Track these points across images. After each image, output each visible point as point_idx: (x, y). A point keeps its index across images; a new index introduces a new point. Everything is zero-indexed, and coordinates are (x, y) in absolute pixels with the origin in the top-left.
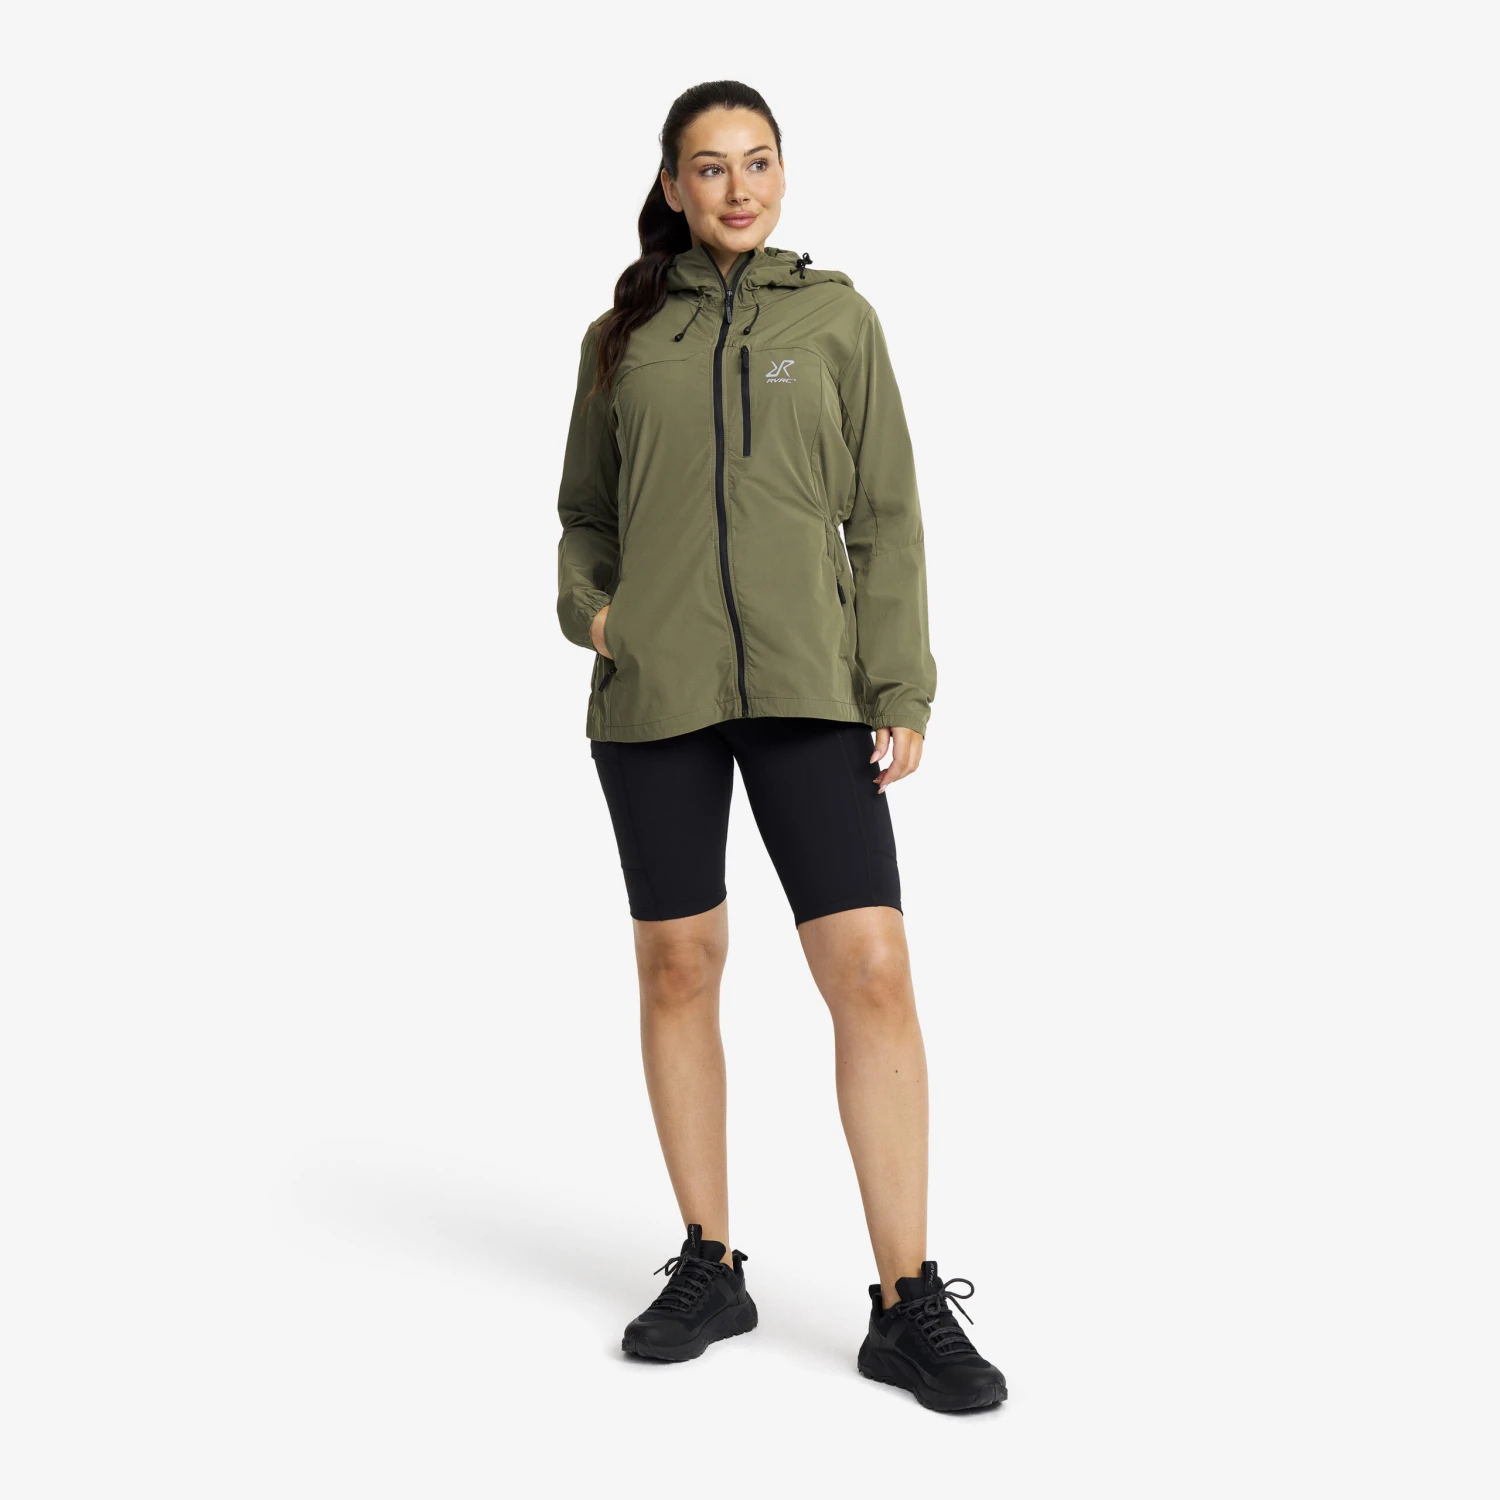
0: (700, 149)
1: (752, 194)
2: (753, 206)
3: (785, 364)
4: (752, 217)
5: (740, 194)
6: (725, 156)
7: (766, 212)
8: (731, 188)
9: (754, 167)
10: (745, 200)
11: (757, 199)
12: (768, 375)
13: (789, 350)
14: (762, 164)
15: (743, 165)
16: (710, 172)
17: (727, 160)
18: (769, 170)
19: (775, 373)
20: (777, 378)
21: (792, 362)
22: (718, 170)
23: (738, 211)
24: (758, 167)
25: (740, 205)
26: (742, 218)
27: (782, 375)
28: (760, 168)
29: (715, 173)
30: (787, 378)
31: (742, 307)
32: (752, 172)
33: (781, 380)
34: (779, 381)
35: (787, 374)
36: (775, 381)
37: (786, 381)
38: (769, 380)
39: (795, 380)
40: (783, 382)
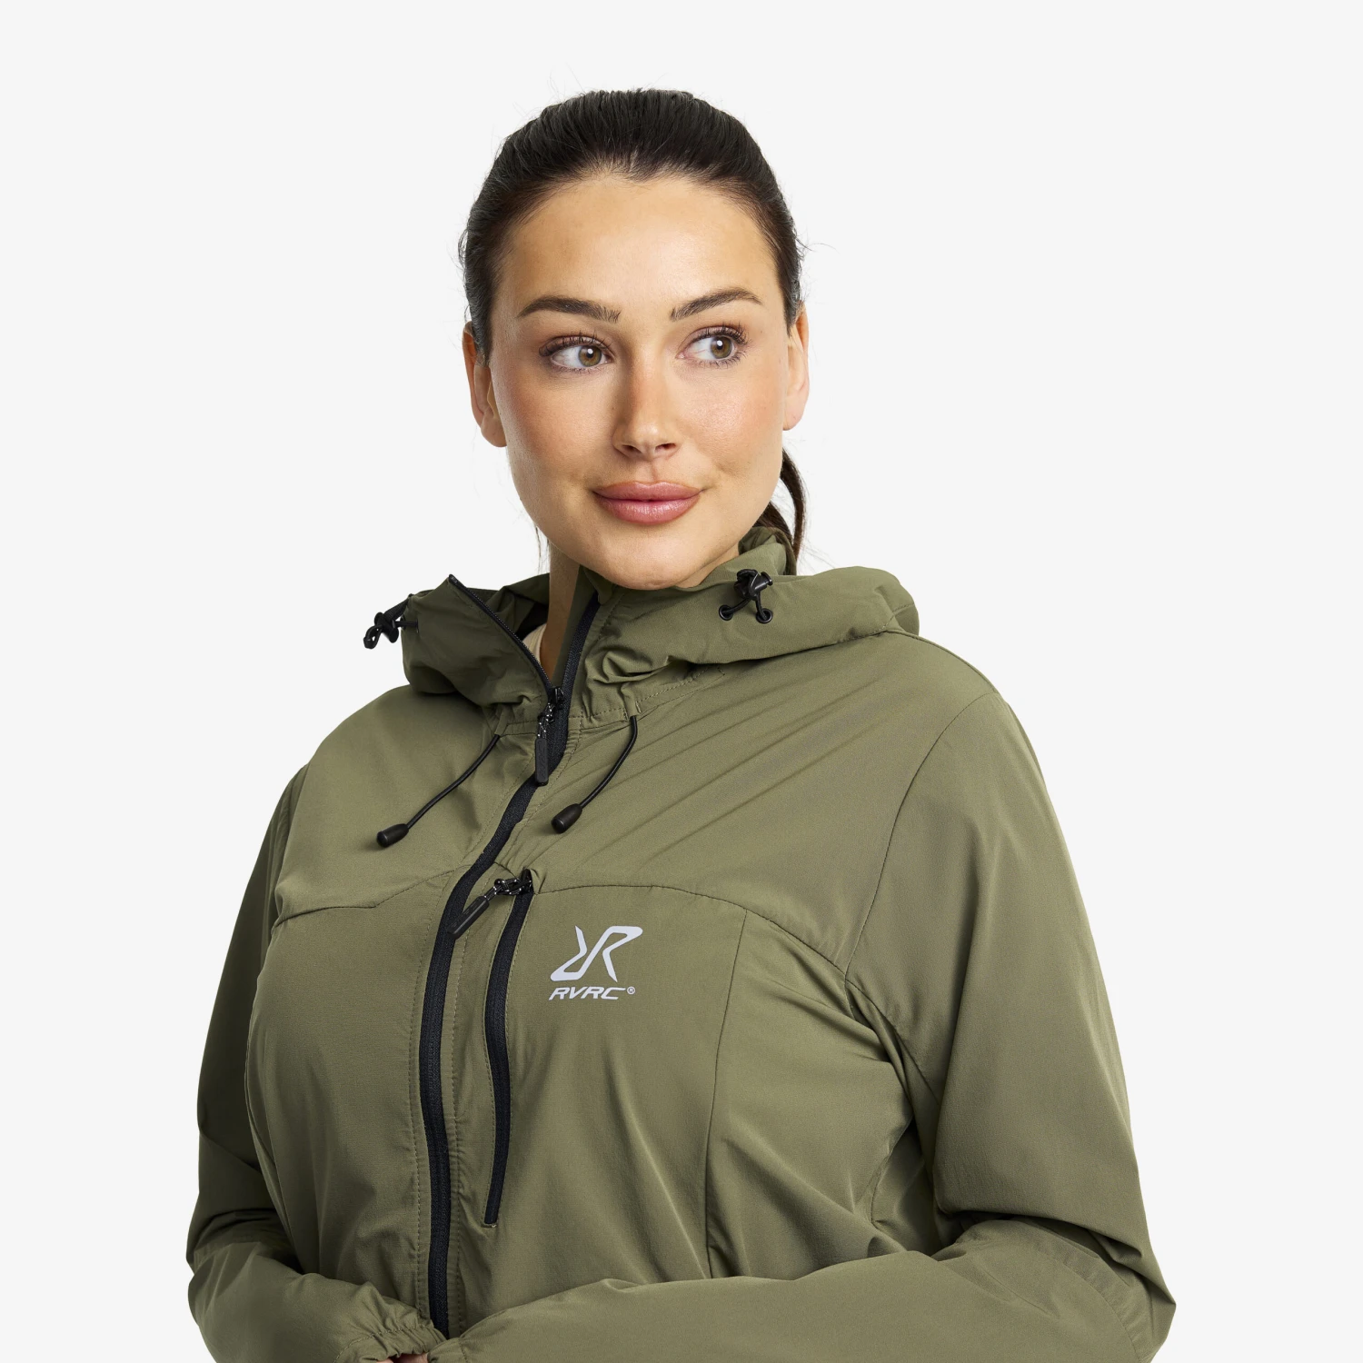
0: (544, 288)
1: (689, 430)
2: (683, 468)
3: (614, 938)
4: (688, 497)
5: (647, 430)
6: (615, 316)
7: (726, 484)
8: (624, 410)
9: (704, 349)
10: (666, 446)
11: (702, 447)
12: (559, 975)
14: (729, 339)
15: (668, 341)
16: (571, 356)
17: (620, 326)
18: (750, 359)
20: (577, 984)
21: (633, 932)
22: (596, 352)
23: (640, 477)
24: (716, 349)
25: (646, 459)
26: (653, 500)
27: (596, 975)
28: (720, 351)
29: (589, 359)
30: (607, 982)
31: (591, 730)
32: (695, 364)
33: (589, 991)
34: (583, 997)
35: (612, 973)
36: (572, 996)
37: (604, 997)
38: (556, 992)
39: (631, 990)
40: (596, 997)
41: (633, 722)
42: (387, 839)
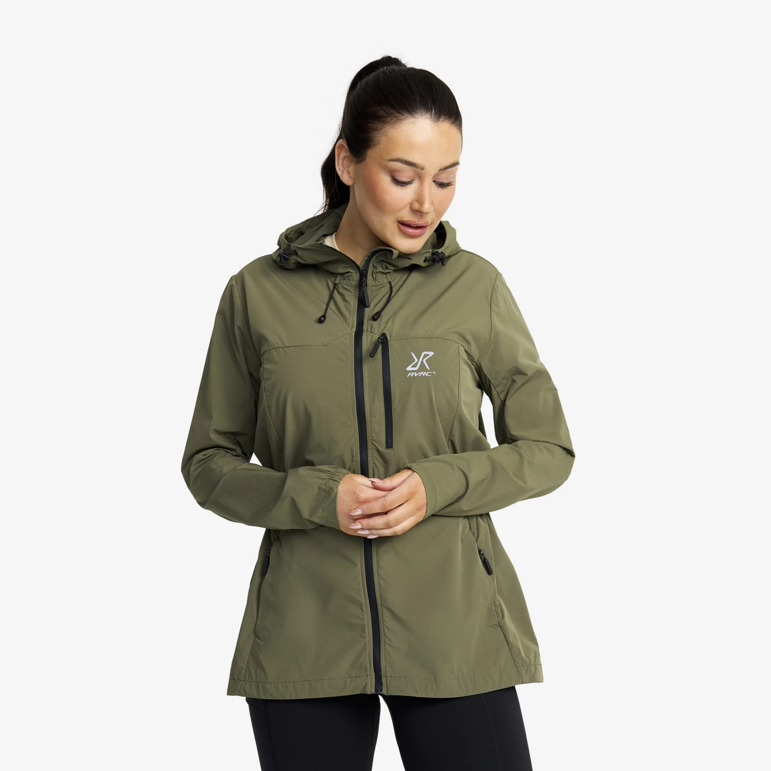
3: (425, 356)
4: (426, 227)
6: (423, 169)
12: (409, 368)
13: (430, 341)
19: (415, 366)
20: (417, 371)
21: (431, 354)
23: (418, 220)
25: (422, 216)
26: (418, 227)
27: (423, 367)
30: (426, 370)
31: (376, 286)
33: (421, 373)
34: (420, 375)
35: (428, 367)
36: (416, 375)
37: (426, 375)
38: (409, 374)
39: (434, 372)
40: (424, 375)
41: (390, 283)
42: (321, 320)
